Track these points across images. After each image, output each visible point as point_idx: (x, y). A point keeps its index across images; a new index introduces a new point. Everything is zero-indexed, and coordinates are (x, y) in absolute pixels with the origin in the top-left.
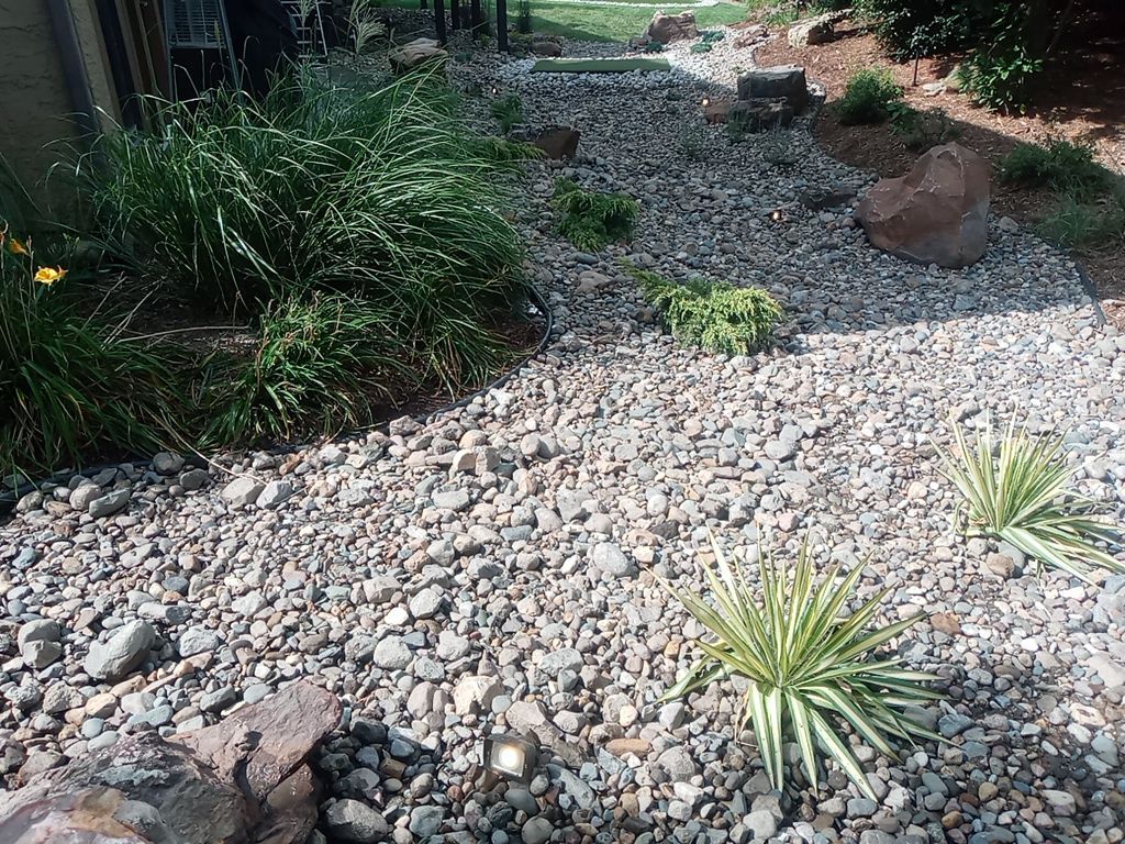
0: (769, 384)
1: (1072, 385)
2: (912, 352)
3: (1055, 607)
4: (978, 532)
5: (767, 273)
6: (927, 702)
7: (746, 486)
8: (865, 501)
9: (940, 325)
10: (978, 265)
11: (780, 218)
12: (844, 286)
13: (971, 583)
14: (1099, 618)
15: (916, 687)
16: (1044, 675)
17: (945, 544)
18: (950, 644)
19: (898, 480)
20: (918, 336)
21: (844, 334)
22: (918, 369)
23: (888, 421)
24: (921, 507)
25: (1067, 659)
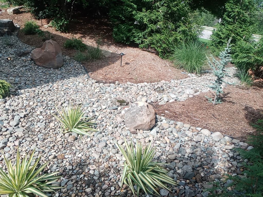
0: (10, 105)
1: (85, 92)
2: (48, 90)
3: (85, 144)
4: (67, 132)
5: (8, 74)
6: (57, 179)
7: (4, 137)
8: (39, 131)
9: (55, 83)
10: (62, 67)
11: (10, 59)
12: (30, 76)
13: (66, 145)
14: (94, 144)
15: (55, 177)
16: (84, 161)
17: (59, 137)
18: (62, 162)
19: (47, 124)
20: (50, 86)
21: (31, 88)
22: (50, 94)
23: (44, 109)
24: (53, 129)
25: (88, 156)
